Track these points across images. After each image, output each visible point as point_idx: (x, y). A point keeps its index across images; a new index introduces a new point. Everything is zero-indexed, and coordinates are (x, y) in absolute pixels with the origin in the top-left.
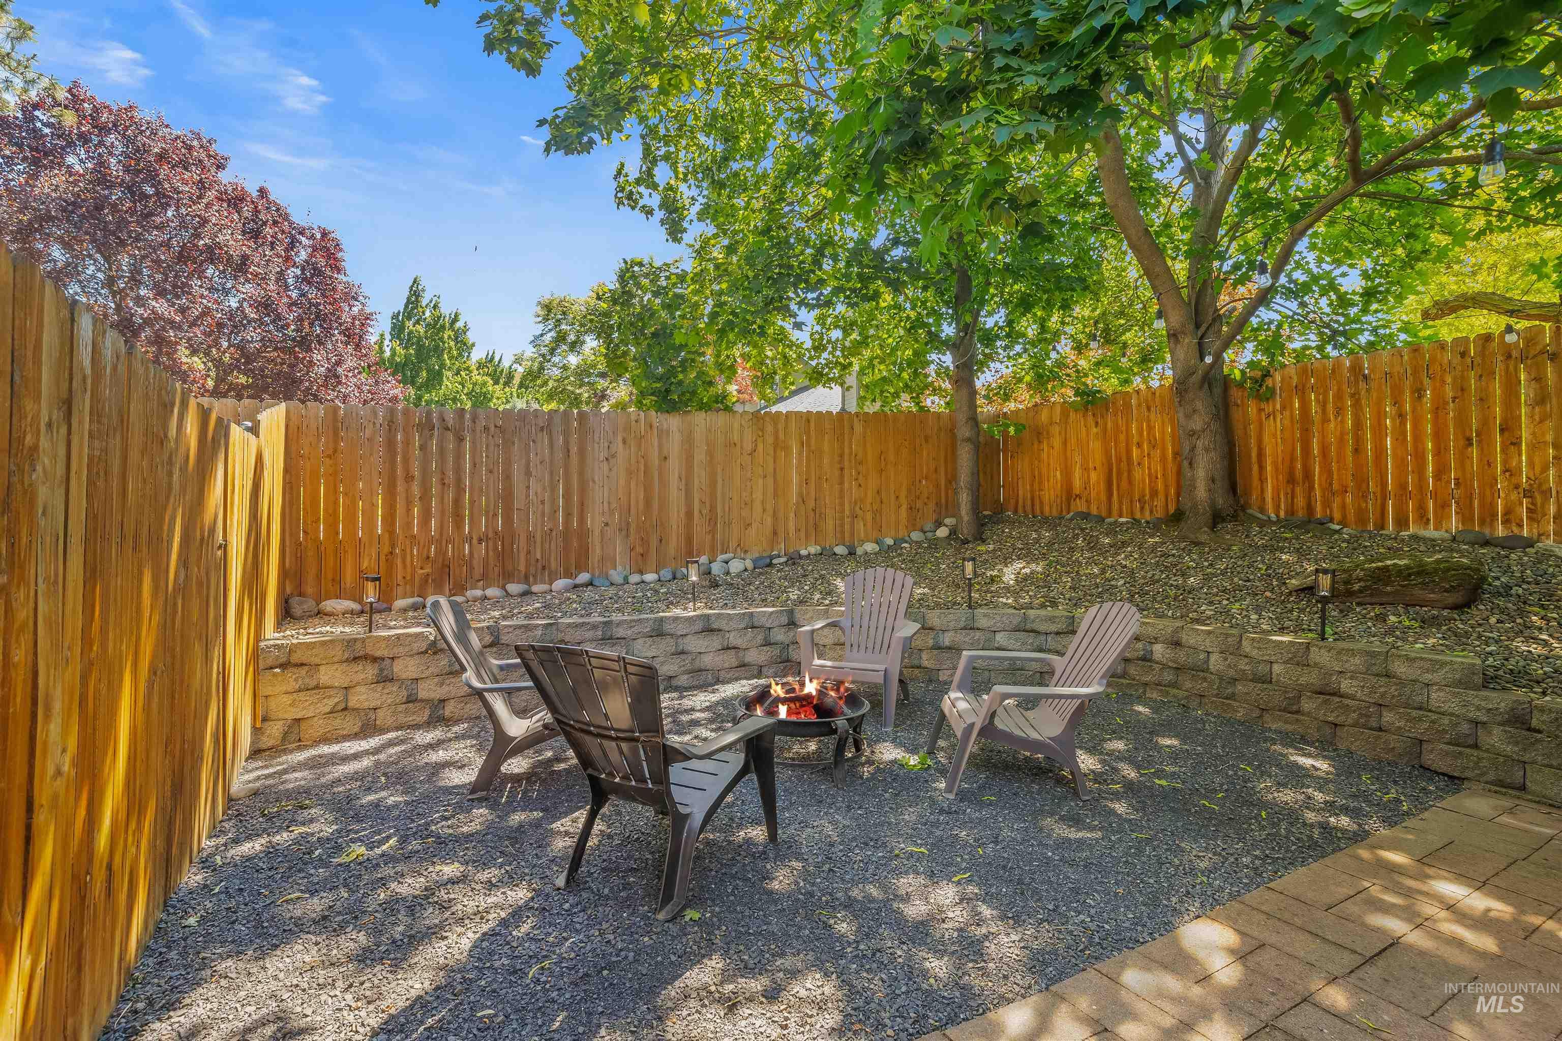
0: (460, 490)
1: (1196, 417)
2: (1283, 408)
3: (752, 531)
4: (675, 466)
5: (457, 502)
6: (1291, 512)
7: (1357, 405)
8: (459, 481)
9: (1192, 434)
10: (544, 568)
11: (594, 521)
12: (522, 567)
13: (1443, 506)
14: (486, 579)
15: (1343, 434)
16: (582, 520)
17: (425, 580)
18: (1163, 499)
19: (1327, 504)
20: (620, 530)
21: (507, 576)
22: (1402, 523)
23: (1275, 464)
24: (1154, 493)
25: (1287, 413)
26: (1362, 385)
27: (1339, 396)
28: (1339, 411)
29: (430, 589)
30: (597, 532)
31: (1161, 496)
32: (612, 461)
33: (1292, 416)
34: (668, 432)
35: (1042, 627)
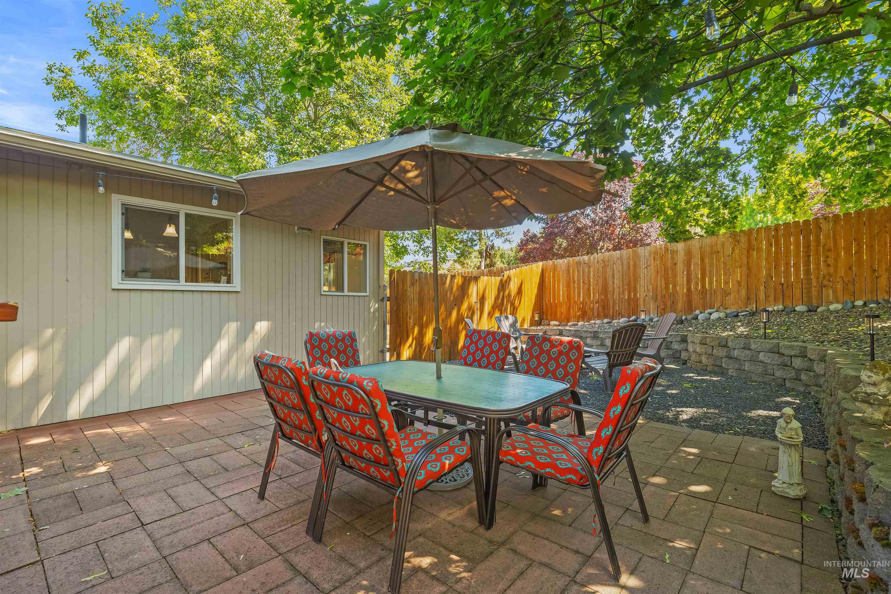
0: (589, 285)
3: (732, 297)
4: (680, 266)
5: (589, 289)
8: (589, 281)
10: (619, 314)
11: (641, 295)
12: (611, 313)
14: (598, 317)
16: (635, 295)
17: (579, 316)
20: (653, 298)
21: (606, 317)
29: (581, 320)
30: (642, 300)
32: (649, 268)
34: (677, 251)
35: (786, 352)
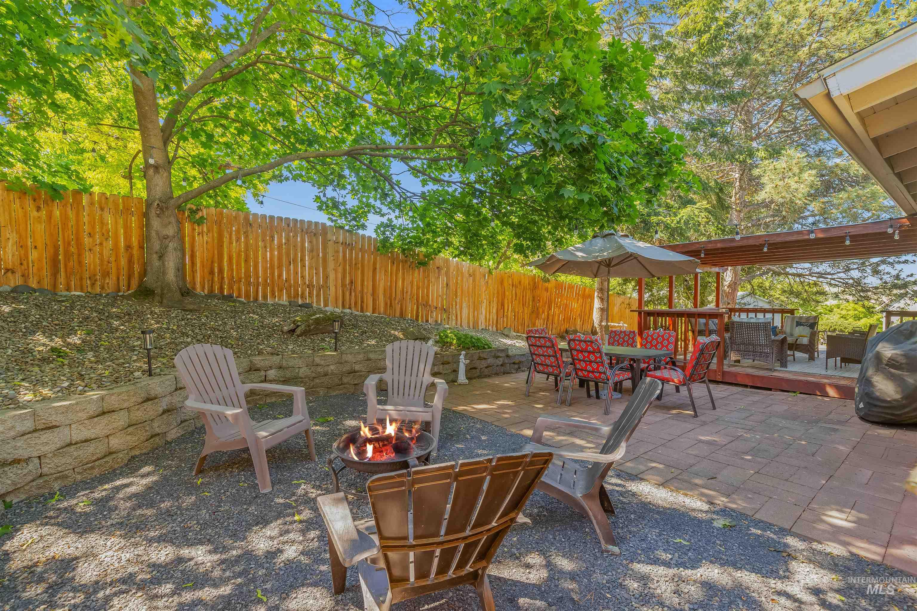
1: (170, 227)
2: (209, 231)
6: (211, 291)
7: (247, 237)
9: (166, 237)
13: (281, 291)
15: (240, 251)
18: (115, 278)
19: (231, 287)
22: (265, 297)
23: (202, 262)
24: (106, 274)
25: (210, 235)
26: (249, 228)
27: (238, 231)
28: (238, 240)
31: (113, 277)
33: (213, 236)
